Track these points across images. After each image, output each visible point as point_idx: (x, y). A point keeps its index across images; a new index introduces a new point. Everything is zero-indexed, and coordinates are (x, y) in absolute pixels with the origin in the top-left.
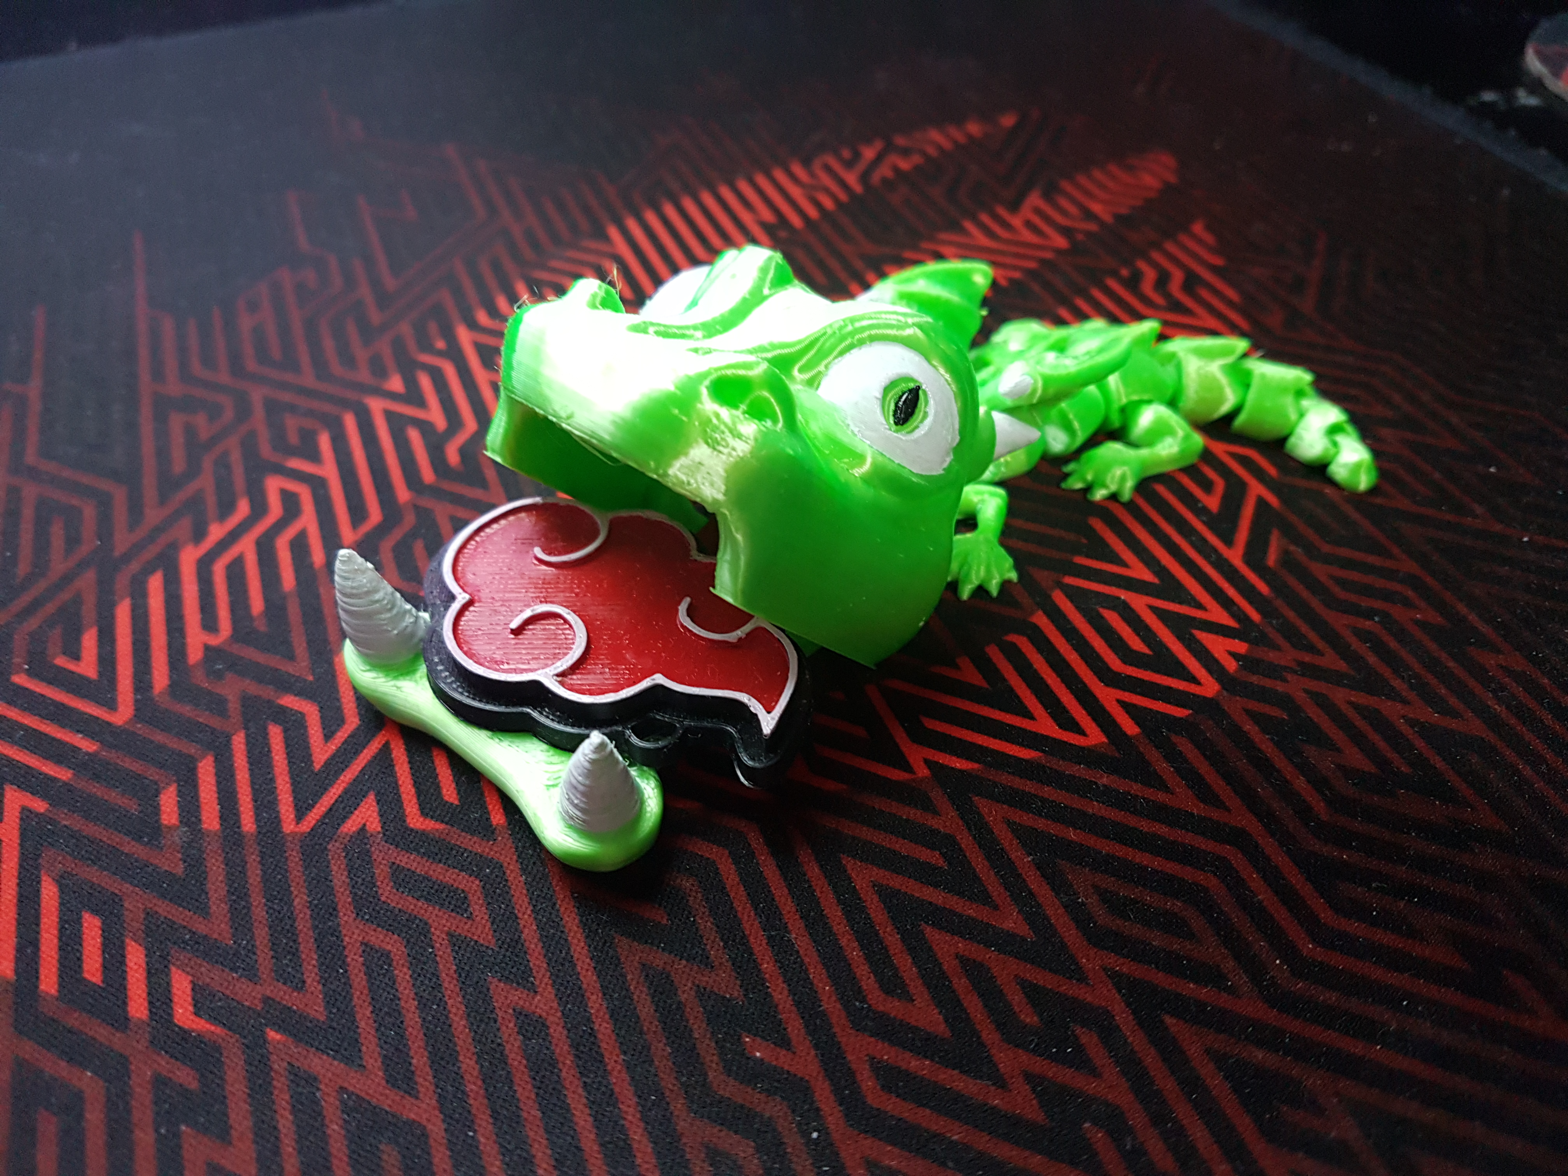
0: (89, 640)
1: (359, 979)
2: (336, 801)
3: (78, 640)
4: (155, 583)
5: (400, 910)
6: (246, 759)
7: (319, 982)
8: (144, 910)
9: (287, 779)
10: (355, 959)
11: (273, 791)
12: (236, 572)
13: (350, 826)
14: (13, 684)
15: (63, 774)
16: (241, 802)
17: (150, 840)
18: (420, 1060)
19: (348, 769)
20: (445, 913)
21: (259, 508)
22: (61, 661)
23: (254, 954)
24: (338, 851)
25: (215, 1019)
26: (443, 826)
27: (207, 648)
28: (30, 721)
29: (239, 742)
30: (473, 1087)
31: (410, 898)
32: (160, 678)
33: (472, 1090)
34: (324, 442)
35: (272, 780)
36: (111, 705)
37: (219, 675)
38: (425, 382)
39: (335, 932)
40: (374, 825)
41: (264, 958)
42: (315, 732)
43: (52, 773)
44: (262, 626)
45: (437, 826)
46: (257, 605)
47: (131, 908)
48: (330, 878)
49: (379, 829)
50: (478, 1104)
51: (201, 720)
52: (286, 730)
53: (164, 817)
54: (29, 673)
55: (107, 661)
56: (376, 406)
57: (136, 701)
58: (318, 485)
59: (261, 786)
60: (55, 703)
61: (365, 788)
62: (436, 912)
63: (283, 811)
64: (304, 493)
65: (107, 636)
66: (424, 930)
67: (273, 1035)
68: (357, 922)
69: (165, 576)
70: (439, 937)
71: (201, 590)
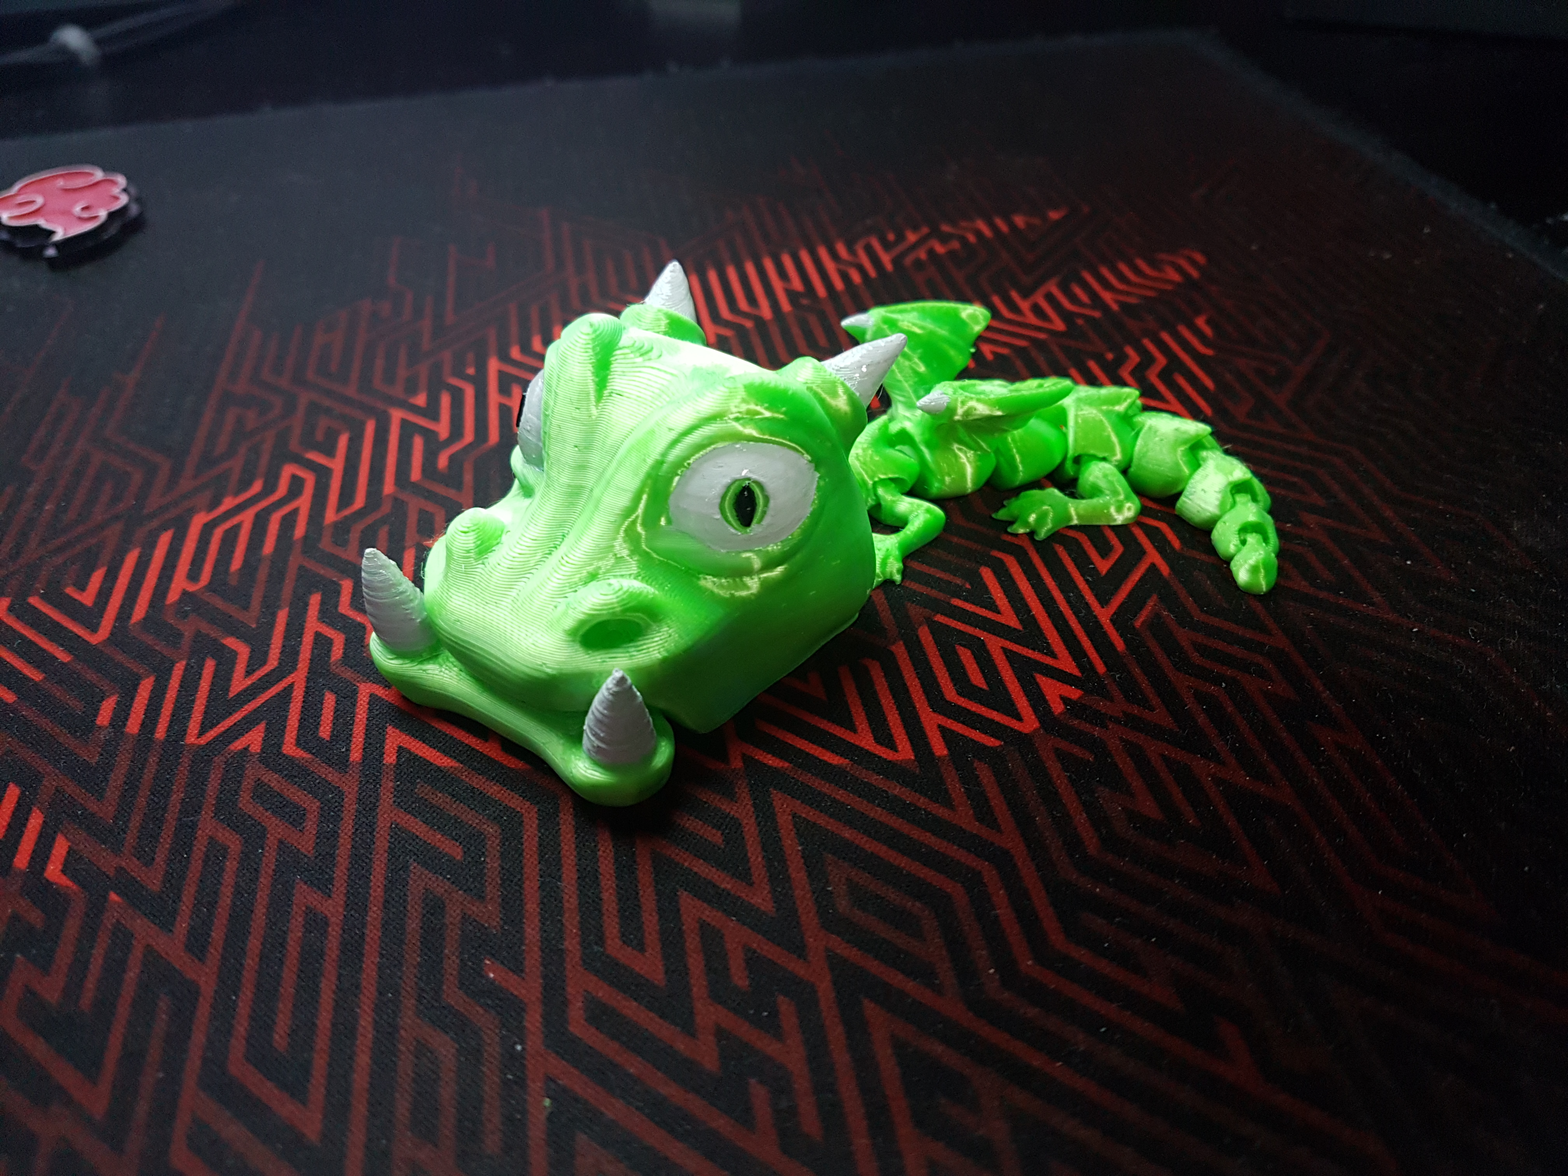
0: (97, 578)
1: (196, 865)
2: (235, 724)
3: (88, 576)
4: (165, 539)
5: (249, 816)
6: (179, 683)
7: (165, 862)
8: (56, 787)
9: (204, 702)
10: (199, 847)
11: (190, 710)
12: (231, 537)
13: (238, 745)
14: (28, 604)
15: (37, 676)
16: (162, 715)
17: (81, 735)
18: (217, 935)
19: (253, 701)
20: (283, 824)
21: (270, 487)
22: (70, 590)
23: (125, 833)
24: (221, 764)
25: (74, 878)
26: (310, 756)
27: (185, 593)
28: (29, 634)
29: (179, 670)
30: (251, 962)
31: (261, 809)
32: (139, 612)
33: (249, 965)
34: (343, 441)
35: (193, 701)
36: (94, 629)
37: (185, 615)
38: (445, 400)
39: (193, 826)
40: (256, 748)
41: (130, 839)
42: (240, 668)
43: (29, 674)
44: (233, 581)
45: (304, 755)
46: (236, 564)
47: (47, 784)
48: (206, 783)
49: (259, 751)
50: (249, 976)
51: (157, 648)
52: (217, 665)
53: (100, 718)
54: (44, 597)
55: (104, 594)
56: (397, 415)
57: (115, 627)
58: (322, 474)
59: (182, 705)
60: (52, 621)
61: (261, 717)
62: (277, 822)
63: (191, 727)
64: (310, 479)
65: (112, 576)
66: (262, 834)
67: (113, 896)
68: (213, 820)
69: (174, 533)
70: (271, 841)
71: (198, 548)
